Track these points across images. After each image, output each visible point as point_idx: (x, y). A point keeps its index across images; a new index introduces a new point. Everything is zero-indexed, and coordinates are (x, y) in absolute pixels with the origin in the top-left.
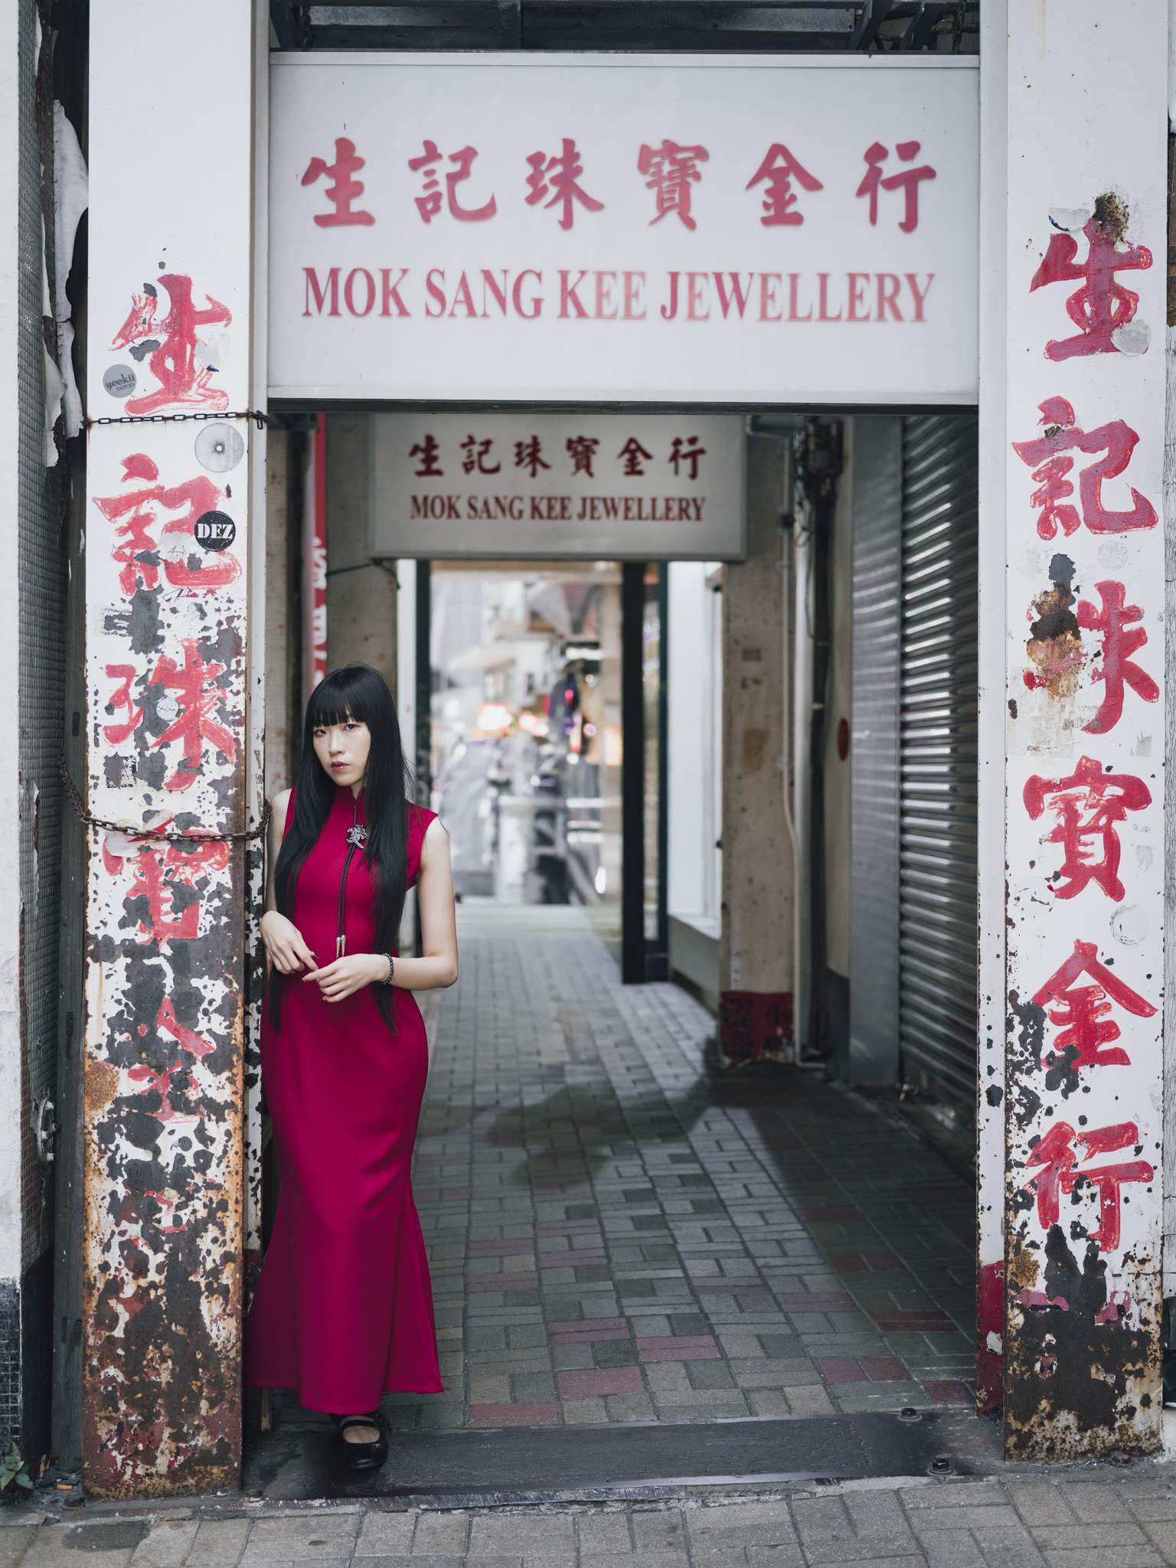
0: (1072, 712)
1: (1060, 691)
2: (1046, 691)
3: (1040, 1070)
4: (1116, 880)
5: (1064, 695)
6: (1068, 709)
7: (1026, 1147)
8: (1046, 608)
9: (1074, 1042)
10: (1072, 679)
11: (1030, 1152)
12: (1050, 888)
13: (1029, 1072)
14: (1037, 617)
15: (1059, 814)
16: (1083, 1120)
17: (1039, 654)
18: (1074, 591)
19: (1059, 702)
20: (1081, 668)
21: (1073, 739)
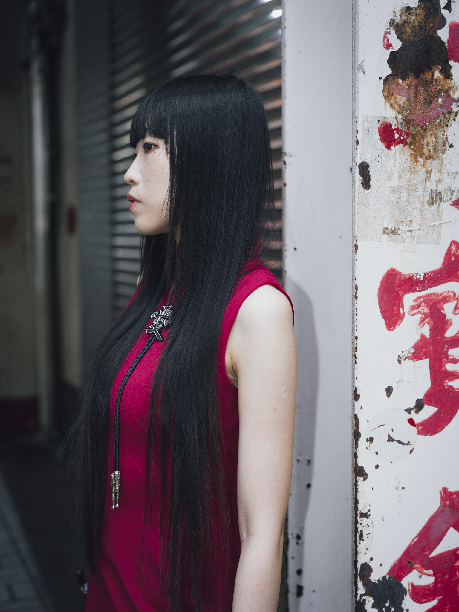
0: (439, 181)
1: (425, 150)
2: (407, 151)
5: (430, 157)
6: (434, 176)
8: (408, 30)
10: (440, 134)
12: (411, 422)
14: (397, 44)
15: (422, 321)
17: (398, 97)
18: (444, 8)
19: (424, 166)
20: (452, 118)
21: (441, 218)
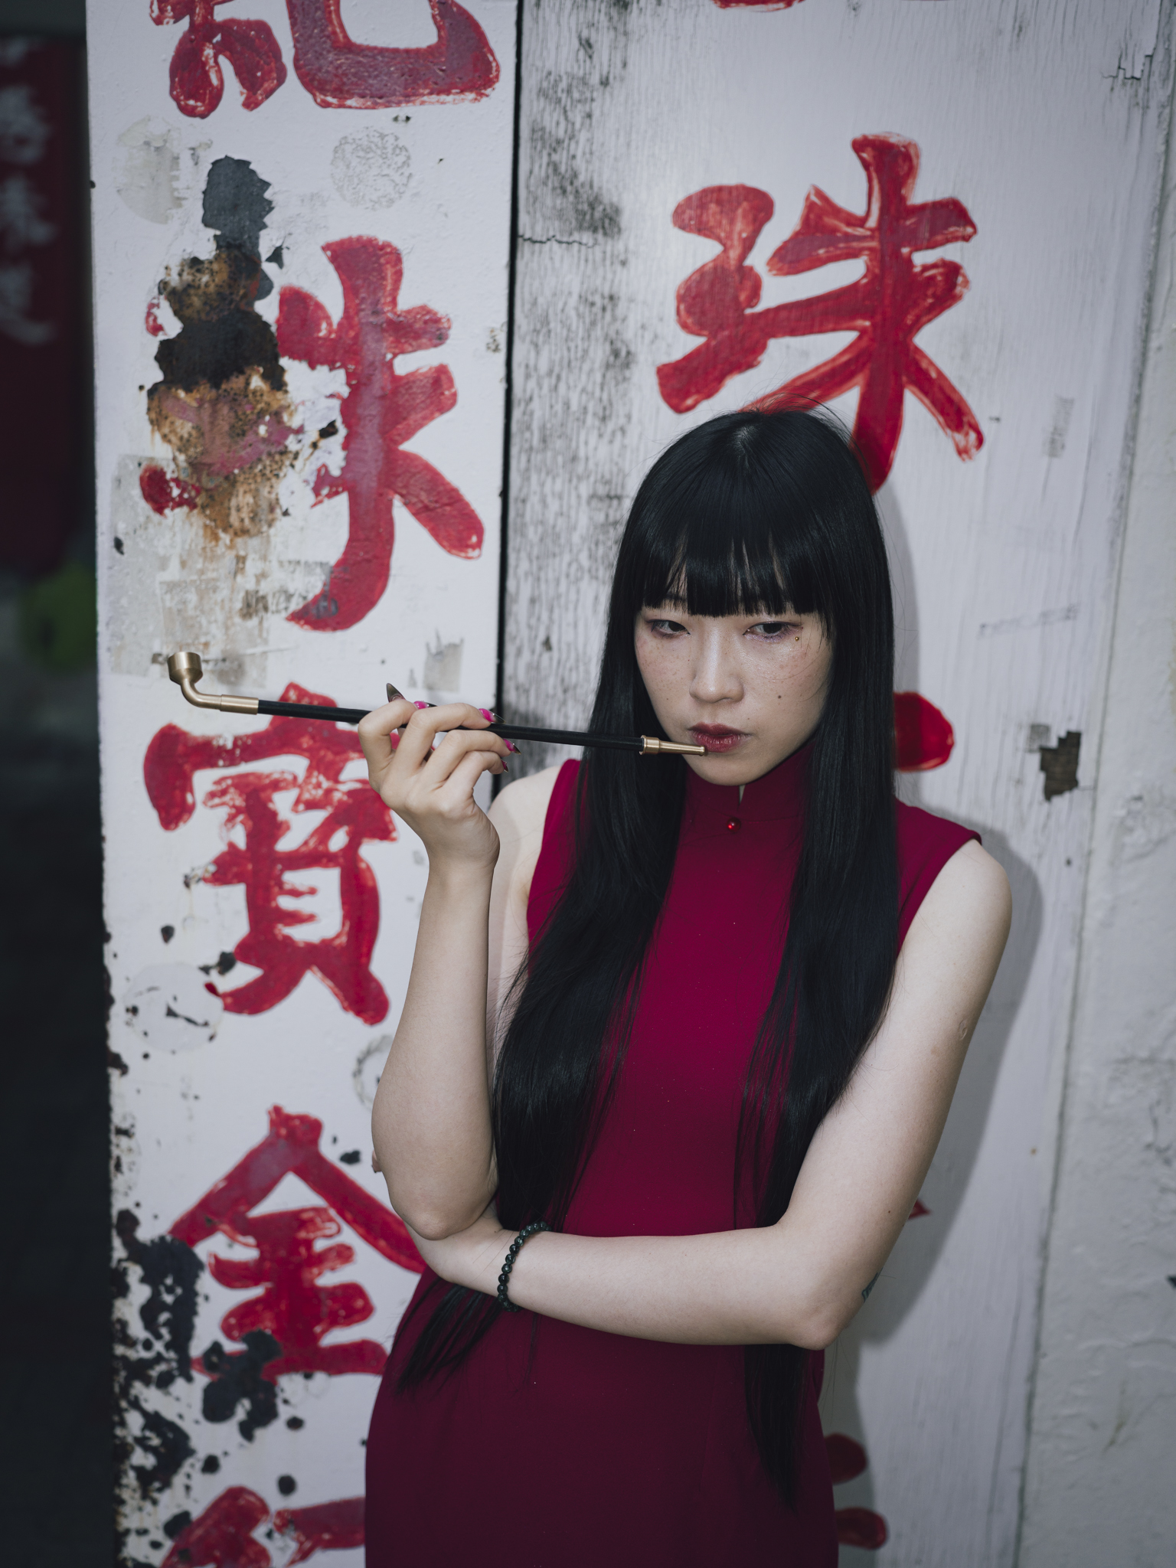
0: (262, 576)
1: (234, 519)
2: (198, 520)
3: (189, 1379)
4: (370, 978)
5: (244, 532)
6: (252, 566)
7: (158, 1535)
8: (197, 302)
9: (268, 1327)
10: (265, 491)
11: (168, 1544)
12: (211, 988)
13: (164, 1382)
14: (173, 327)
15: (231, 819)
16: (287, 1485)
17: (178, 422)
18: (269, 260)
19: (231, 547)
20: (287, 463)
21: (266, 642)
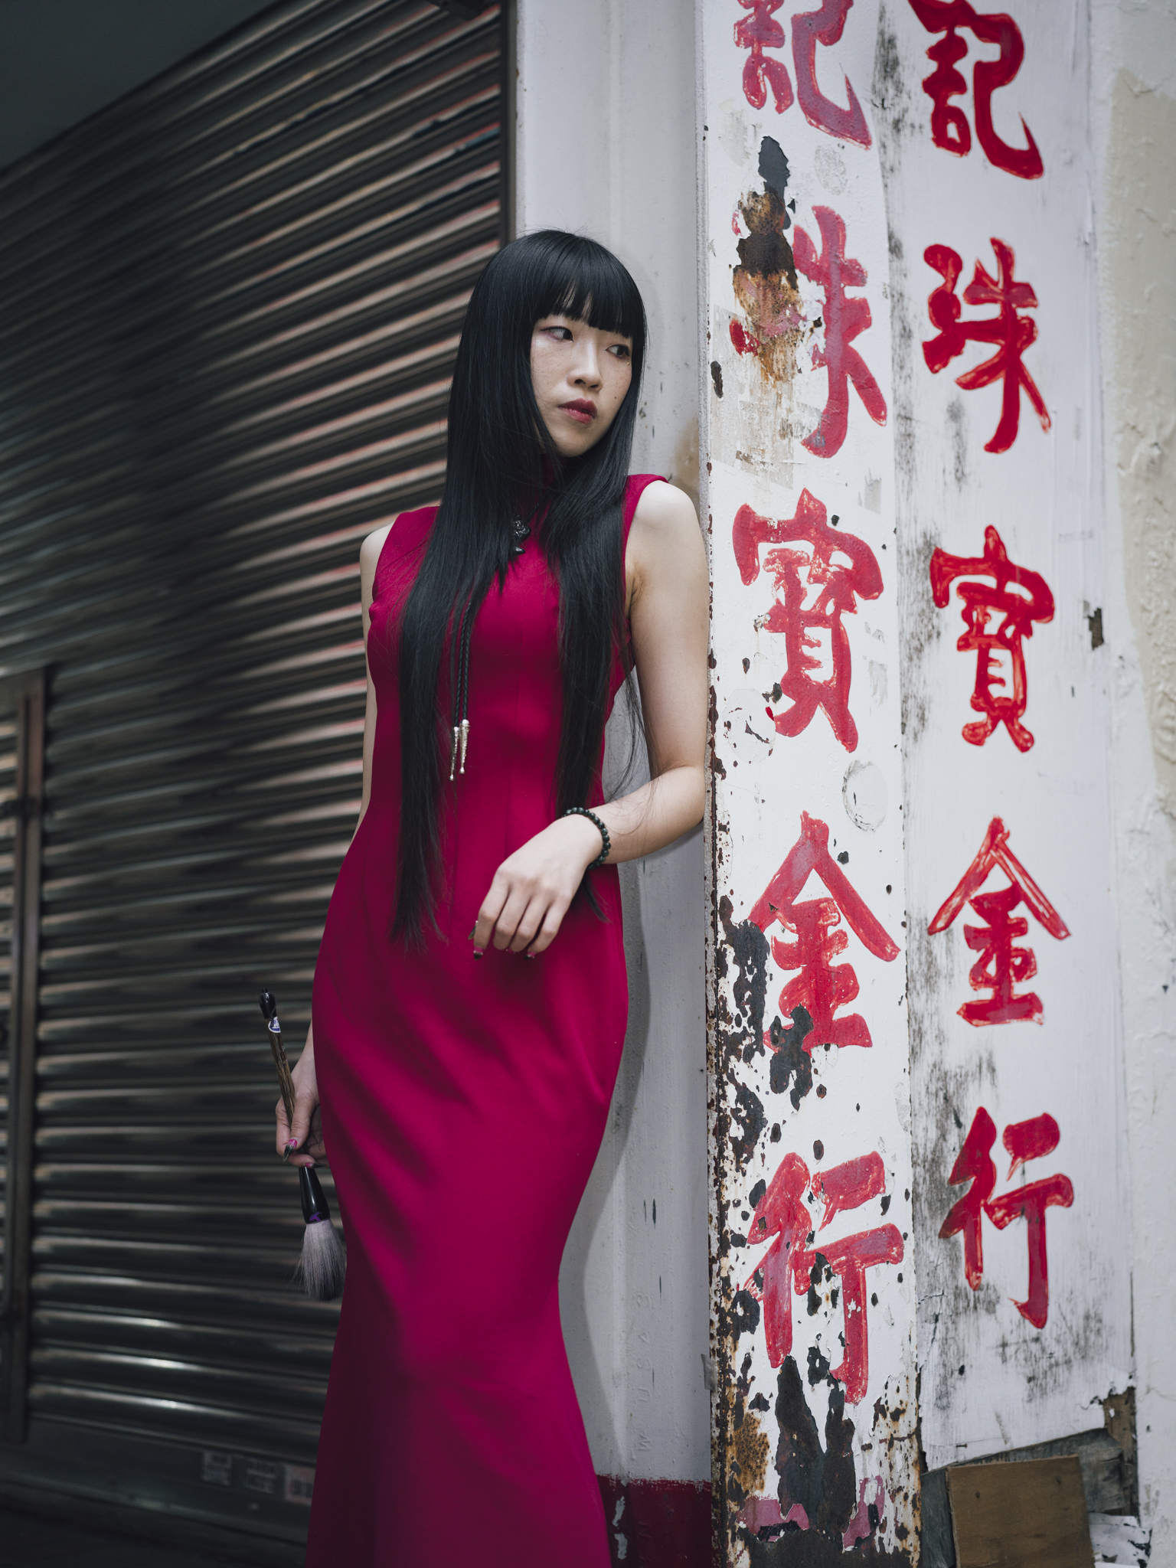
0: (790, 410)
1: (775, 368)
2: (758, 363)
3: (763, 1053)
4: (848, 715)
5: (780, 378)
6: (785, 402)
7: (746, 1206)
8: (756, 220)
9: (805, 1002)
10: (789, 353)
11: (752, 1214)
12: (769, 712)
13: (748, 1057)
14: (746, 233)
16: (819, 1150)
17: (748, 295)
18: (789, 206)
19: (774, 386)
20: (799, 338)
21: (792, 457)
